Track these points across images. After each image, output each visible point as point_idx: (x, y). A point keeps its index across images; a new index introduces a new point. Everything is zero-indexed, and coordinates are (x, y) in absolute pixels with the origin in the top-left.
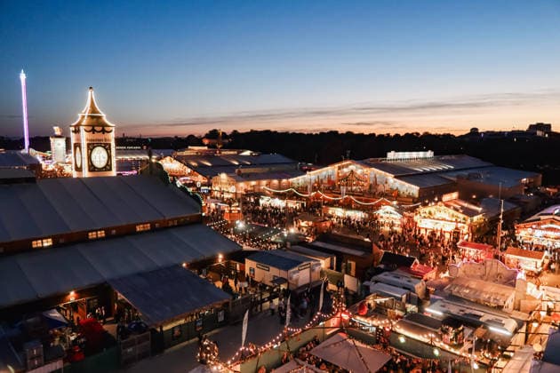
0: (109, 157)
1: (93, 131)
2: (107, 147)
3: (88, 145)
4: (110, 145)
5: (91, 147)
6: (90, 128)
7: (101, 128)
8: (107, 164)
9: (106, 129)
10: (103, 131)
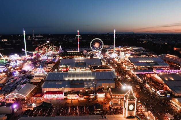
0: (134, 107)
1: (130, 100)
2: (134, 105)
3: (128, 104)
4: (135, 104)
5: (129, 105)
6: (129, 100)
7: (132, 99)
8: (133, 109)
9: (134, 99)
10: (133, 100)
